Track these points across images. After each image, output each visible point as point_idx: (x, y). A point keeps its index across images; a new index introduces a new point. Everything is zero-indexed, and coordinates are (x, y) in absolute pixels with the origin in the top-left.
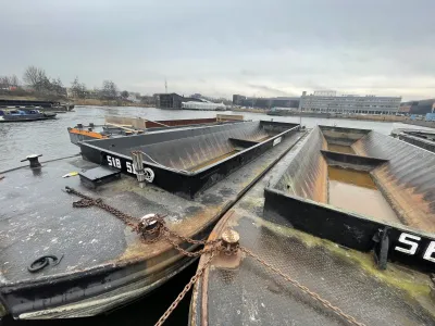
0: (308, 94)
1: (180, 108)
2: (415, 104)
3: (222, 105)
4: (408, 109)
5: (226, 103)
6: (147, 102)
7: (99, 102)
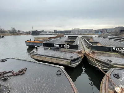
0: (73, 29)
1: (39, 34)
2: (96, 31)
3: (51, 33)
4: (94, 32)
5: (52, 32)
6: (28, 33)
7: (10, 34)
